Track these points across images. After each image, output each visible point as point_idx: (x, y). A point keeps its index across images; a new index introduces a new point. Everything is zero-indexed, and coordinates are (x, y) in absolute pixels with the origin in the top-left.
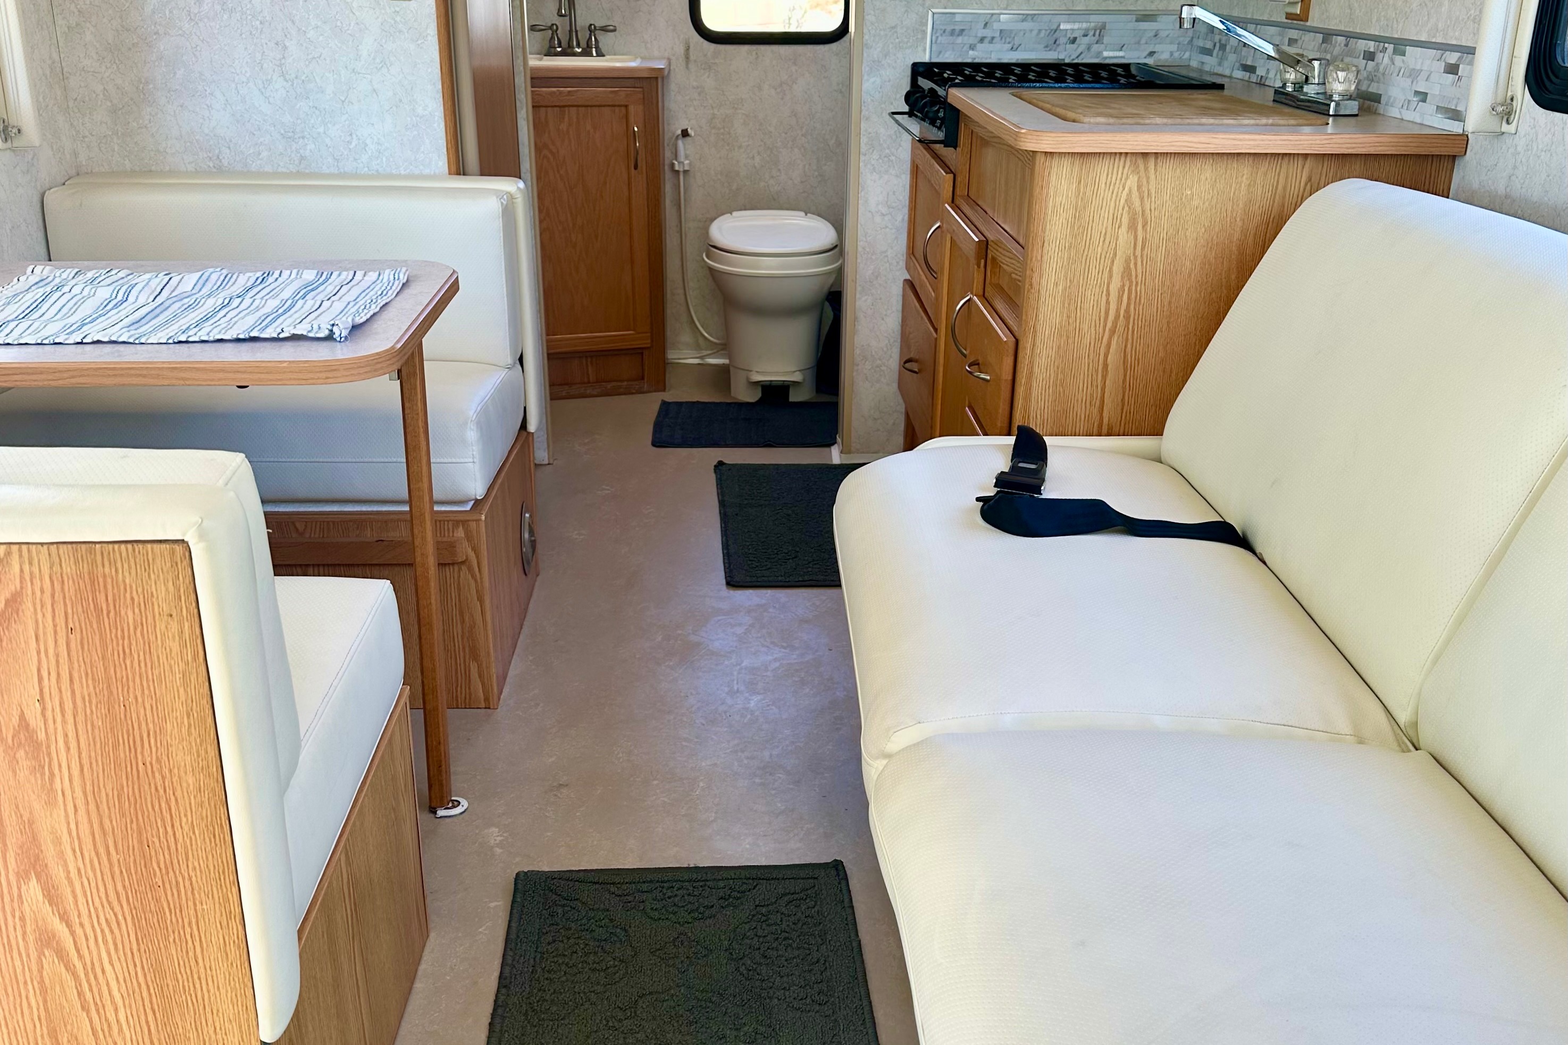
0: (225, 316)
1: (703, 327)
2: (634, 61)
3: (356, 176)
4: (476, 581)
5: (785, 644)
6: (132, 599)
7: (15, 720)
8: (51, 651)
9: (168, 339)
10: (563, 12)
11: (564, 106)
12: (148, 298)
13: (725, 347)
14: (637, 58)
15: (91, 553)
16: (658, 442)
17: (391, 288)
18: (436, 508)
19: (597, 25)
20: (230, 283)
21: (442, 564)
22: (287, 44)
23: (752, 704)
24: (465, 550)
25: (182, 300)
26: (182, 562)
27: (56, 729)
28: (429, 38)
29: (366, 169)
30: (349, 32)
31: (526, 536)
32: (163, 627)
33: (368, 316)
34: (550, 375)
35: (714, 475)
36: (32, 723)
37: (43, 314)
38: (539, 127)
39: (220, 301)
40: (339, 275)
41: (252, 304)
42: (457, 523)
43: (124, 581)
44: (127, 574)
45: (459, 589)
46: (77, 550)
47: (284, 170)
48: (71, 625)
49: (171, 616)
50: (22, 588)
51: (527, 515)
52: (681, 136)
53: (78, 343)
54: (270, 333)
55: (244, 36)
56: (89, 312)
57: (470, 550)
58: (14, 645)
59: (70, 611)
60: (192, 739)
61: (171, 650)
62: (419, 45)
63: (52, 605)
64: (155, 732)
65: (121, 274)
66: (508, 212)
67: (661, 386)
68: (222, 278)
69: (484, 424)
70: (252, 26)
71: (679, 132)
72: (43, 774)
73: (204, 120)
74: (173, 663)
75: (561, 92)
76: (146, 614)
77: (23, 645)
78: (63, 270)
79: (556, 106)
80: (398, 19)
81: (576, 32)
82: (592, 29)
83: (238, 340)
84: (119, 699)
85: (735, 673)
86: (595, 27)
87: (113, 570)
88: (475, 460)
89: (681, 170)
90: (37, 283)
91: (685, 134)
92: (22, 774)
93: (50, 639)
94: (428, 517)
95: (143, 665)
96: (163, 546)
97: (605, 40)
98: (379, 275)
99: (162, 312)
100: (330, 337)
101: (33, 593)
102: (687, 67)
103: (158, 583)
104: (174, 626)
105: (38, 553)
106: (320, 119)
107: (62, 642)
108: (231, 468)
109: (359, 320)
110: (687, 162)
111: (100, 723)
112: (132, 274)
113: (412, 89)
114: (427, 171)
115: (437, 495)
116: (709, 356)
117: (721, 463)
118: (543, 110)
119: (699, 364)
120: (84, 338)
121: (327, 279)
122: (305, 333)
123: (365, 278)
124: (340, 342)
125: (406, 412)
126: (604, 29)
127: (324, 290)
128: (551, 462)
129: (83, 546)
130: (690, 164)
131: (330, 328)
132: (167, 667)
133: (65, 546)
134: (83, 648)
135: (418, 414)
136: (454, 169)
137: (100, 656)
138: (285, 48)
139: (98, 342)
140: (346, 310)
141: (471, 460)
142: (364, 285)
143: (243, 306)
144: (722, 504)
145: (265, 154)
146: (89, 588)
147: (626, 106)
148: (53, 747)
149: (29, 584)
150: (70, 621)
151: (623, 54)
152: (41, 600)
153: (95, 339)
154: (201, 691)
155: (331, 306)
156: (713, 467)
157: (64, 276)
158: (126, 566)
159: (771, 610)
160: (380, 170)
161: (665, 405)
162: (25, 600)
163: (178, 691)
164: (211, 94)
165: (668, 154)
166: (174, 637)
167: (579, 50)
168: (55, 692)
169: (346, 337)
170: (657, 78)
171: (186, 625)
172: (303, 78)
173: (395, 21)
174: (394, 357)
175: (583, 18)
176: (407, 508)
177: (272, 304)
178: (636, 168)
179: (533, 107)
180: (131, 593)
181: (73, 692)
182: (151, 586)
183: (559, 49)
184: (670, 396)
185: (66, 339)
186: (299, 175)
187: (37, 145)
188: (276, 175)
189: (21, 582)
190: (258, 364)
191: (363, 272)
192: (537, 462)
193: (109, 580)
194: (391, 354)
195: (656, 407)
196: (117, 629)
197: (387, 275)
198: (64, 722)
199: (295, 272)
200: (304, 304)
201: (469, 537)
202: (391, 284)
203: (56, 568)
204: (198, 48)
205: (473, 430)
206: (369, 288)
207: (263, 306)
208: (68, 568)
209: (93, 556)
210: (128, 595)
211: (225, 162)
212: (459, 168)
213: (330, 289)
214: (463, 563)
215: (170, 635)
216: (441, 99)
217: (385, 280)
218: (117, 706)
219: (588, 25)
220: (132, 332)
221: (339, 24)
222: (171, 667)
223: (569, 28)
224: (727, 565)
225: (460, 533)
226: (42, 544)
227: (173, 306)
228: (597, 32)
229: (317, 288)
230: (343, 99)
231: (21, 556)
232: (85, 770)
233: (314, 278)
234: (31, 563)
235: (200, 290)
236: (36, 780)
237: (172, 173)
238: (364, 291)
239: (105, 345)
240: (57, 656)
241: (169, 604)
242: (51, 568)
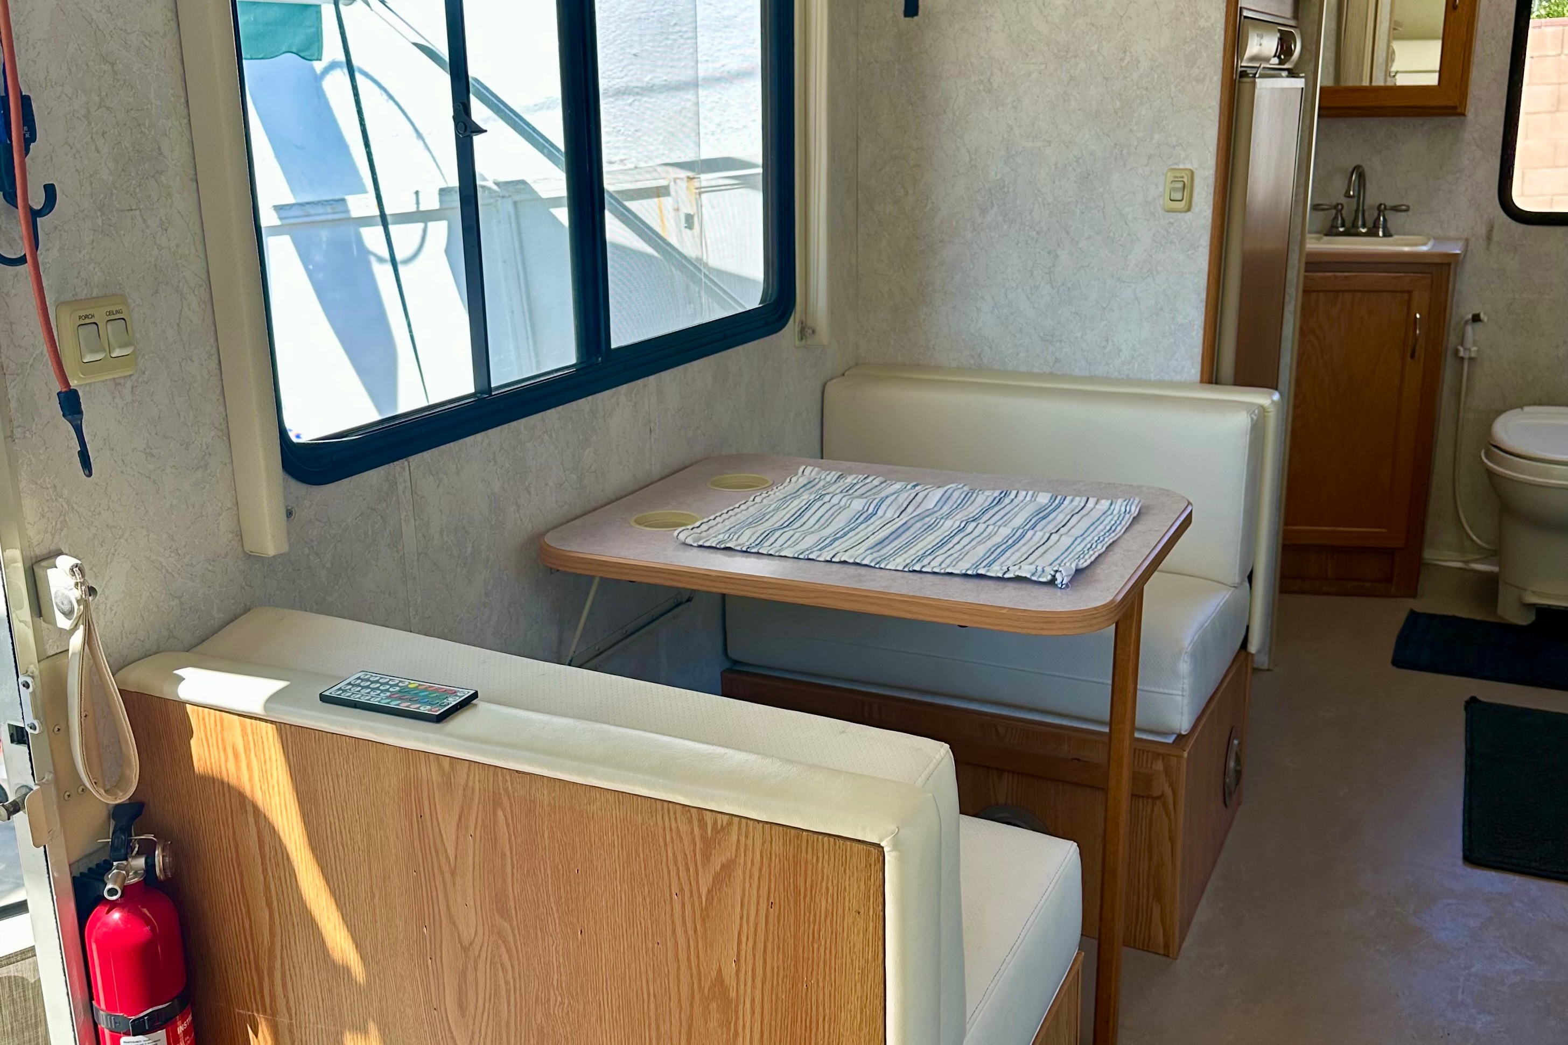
0: (959, 542)
1: (1471, 528)
2: (1425, 244)
3: (1106, 380)
4: (1169, 819)
5: (1530, 954)
6: (827, 888)
7: (714, 974)
8: (752, 919)
9: (904, 567)
10: (1351, 193)
11: (1339, 291)
12: (895, 513)
13: (1495, 553)
14: (1429, 239)
15: (798, 839)
16: (1399, 661)
17: (1120, 523)
18: (1137, 735)
19: (1387, 204)
20: (969, 502)
21: (1136, 795)
22: (1059, 253)
23: (1479, 1025)
24: (1161, 785)
25: (923, 518)
26: (875, 865)
27: (745, 991)
28: (1201, 249)
29: (1116, 373)
30: (1120, 243)
31: (1232, 764)
32: (851, 921)
33: (1093, 558)
34: (1282, 567)
35: (1463, 713)
36: (727, 980)
37: (804, 523)
38: (1306, 312)
39: (957, 523)
40: (1072, 501)
41: (985, 530)
42: (1157, 755)
43: (823, 871)
44: (826, 865)
45: (1151, 825)
46: (786, 833)
47: (1037, 371)
48: (772, 900)
49: (859, 913)
50: (736, 856)
51: (1236, 742)
52: (1471, 321)
53: (828, 561)
54: (996, 571)
55: (1019, 245)
56: (842, 525)
57: (1166, 786)
58: (723, 906)
59: (773, 886)
60: (862, 1035)
61: (854, 944)
62: (1188, 255)
63: (759, 878)
64: (830, 1019)
65: (876, 482)
66: (1257, 429)
67: (1411, 590)
68: (963, 496)
69: (1200, 654)
70: (1029, 236)
71: (1470, 316)
72: (729, 1029)
73: (972, 321)
74: (854, 958)
75: (1336, 277)
76: (837, 905)
77: (730, 908)
78: (828, 472)
79: (1329, 291)
80: (1171, 230)
81: (1364, 211)
82: (1381, 209)
83: (966, 575)
84: (803, 979)
85: (1462, 979)
86: (1385, 206)
87: (815, 858)
88: (1185, 694)
89: (1467, 356)
90: (804, 486)
91: (1476, 318)
92: (711, 1025)
93: (752, 908)
94: (1127, 742)
95: (828, 952)
96: (861, 846)
97: (1395, 220)
98: (1111, 504)
99: (903, 532)
100: (1052, 582)
101: (745, 863)
102: (1488, 249)
103: (852, 879)
104: (861, 923)
105: (754, 828)
106: (1079, 324)
107: (762, 914)
108: (934, 761)
109: (1083, 564)
110: (1474, 349)
111: (784, 997)
112: (885, 481)
113: (1175, 297)
114: (1177, 378)
115: (1139, 721)
116: (1475, 561)
117: (1473, 700)
118: (1314, 295)
119: (1460, 569)
120: (833, 557)
121: (1061, 504)
122: (1028, 576)
123: (1097, 507)
124: (1061, 588)
125: (1117, 653)
126: (1396, 209)
127: (1055, 518)
128: (1271, 668)
129: (793, 831)
130: (1478, 351)
131: (1053, 573)
132: (849, 961)
133: (777, 827)
134: (779, 923)
135: (1129, 656)
136: (1206, 377)
137: (792, 933)
138: (1057, 256)
139: (845, 562)
140: (1073, 547)
141: (1180, 693)
142: (1096, 514)
143: (976, 533)
144: (1470, 753)
145: (1022, 355)
146: (792, 869)
147: (1410, 293)
148: (741, 1007)
149: (743, 855)
150: (772, 895)
151: (1413, 234)
152: (750, 871)
153: (842, 559)
154: (876, 991)
155: (1058, 540)
156: (1463, 703)
157: (828, 478)
158: (826, 857)
159: (1517, 904)
160: (1131, 375)
161: (1414, 616)
162: (737, 867)
163: (855, 986)
164: (982, 298)
165: (1453, 339)
166: (858, 933)
167: (1364, 230)
168: (750, 957)
169: (1067, 585)
170: (1449, 264)
171: (871, 924)
172: (1069, 285)
173: (1168, 232)
174: (1112, 612)
175: (1373, 197)
176: (1107, 730)
177: (1005, 531)
178: (1413, 356)
179: (1304, 291)
180: (827, 883)
181: (765, 962)
182: (845, 880)
183: (1341, 229)
184: (1422, 605)
185: (818, 556)
186: (1052, 376)
187: (826, 343)
188: (1031, 375)
189: (736, 851)
190: (979, 607)
191: (1096, 499)
192: (1255, 666)
193: (810, 867)
194: (1109, 608)
195: (1403, 616)
196: (810, 913)
197: (1119, 505)
198: (753, 987)
199: (1030, 493)
200: (1034, 535)
201: (1167, 771)
202: (1121, 519)
203: (767, 845)
204: (977, 256)
205: (1186, 662)
206: (1098, 519)
207: (995, 534)
208: (777, 848)
209: (799, 841)
210: (824, 884)
211: (985, 361)
212: (1211, 376)
213: (1061, 517)
214: (1158, 798)
215: (856, 930)
216: (1203, 309)
217: (1115, 512)
218: (800, 985)
219: (1377, 204)
220: (875, 555)
221: (1111, 234)
222: (852, 961)
223: (1355, 207)
224: (1467, 834)
225: (1159, 766)
226: (759, 821)
227: (914, 526)
228: (1386, 212)
229: (1049, 514)
230: (1104, 306)
231: (739, 828)
232: (765, 1036)
233: (1047, 502)
234: (747, 837)
235: (942, 507)
236: (722, 1034)
237: (937, 368)
238: (1094, 523)
239: (850, 566)
240: (756, 924)
241: (859, 901)
242: (763, 844)
